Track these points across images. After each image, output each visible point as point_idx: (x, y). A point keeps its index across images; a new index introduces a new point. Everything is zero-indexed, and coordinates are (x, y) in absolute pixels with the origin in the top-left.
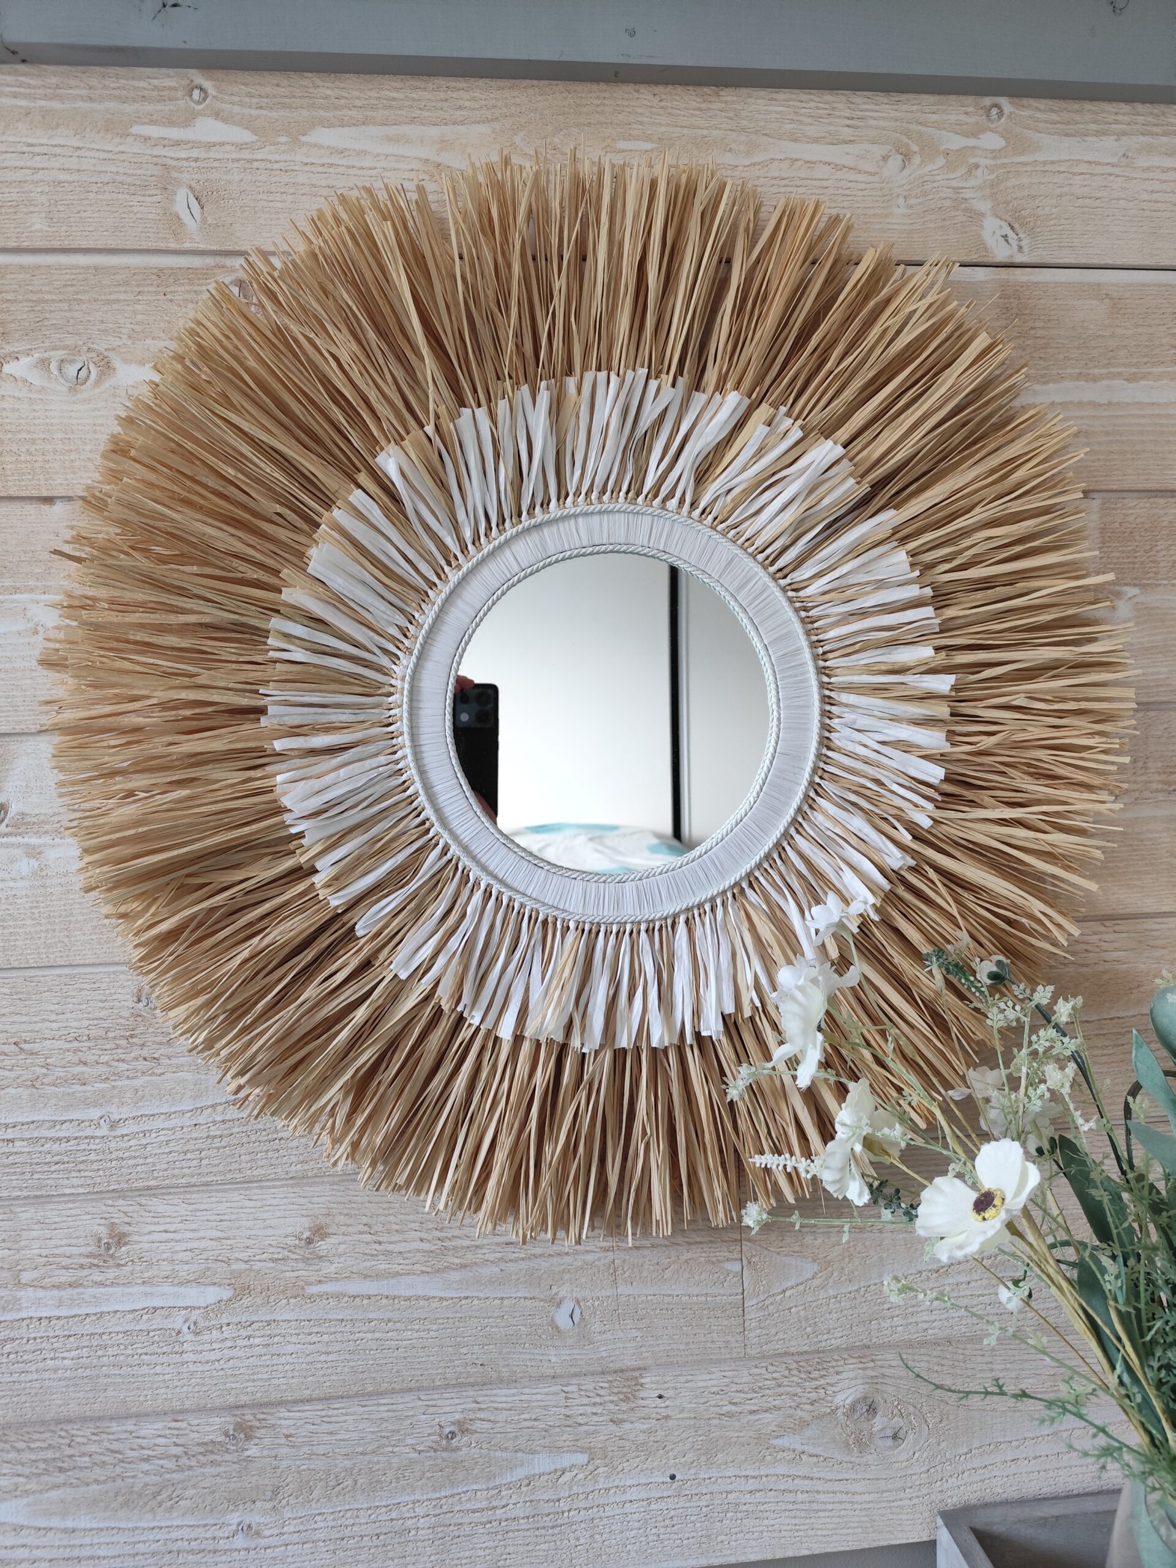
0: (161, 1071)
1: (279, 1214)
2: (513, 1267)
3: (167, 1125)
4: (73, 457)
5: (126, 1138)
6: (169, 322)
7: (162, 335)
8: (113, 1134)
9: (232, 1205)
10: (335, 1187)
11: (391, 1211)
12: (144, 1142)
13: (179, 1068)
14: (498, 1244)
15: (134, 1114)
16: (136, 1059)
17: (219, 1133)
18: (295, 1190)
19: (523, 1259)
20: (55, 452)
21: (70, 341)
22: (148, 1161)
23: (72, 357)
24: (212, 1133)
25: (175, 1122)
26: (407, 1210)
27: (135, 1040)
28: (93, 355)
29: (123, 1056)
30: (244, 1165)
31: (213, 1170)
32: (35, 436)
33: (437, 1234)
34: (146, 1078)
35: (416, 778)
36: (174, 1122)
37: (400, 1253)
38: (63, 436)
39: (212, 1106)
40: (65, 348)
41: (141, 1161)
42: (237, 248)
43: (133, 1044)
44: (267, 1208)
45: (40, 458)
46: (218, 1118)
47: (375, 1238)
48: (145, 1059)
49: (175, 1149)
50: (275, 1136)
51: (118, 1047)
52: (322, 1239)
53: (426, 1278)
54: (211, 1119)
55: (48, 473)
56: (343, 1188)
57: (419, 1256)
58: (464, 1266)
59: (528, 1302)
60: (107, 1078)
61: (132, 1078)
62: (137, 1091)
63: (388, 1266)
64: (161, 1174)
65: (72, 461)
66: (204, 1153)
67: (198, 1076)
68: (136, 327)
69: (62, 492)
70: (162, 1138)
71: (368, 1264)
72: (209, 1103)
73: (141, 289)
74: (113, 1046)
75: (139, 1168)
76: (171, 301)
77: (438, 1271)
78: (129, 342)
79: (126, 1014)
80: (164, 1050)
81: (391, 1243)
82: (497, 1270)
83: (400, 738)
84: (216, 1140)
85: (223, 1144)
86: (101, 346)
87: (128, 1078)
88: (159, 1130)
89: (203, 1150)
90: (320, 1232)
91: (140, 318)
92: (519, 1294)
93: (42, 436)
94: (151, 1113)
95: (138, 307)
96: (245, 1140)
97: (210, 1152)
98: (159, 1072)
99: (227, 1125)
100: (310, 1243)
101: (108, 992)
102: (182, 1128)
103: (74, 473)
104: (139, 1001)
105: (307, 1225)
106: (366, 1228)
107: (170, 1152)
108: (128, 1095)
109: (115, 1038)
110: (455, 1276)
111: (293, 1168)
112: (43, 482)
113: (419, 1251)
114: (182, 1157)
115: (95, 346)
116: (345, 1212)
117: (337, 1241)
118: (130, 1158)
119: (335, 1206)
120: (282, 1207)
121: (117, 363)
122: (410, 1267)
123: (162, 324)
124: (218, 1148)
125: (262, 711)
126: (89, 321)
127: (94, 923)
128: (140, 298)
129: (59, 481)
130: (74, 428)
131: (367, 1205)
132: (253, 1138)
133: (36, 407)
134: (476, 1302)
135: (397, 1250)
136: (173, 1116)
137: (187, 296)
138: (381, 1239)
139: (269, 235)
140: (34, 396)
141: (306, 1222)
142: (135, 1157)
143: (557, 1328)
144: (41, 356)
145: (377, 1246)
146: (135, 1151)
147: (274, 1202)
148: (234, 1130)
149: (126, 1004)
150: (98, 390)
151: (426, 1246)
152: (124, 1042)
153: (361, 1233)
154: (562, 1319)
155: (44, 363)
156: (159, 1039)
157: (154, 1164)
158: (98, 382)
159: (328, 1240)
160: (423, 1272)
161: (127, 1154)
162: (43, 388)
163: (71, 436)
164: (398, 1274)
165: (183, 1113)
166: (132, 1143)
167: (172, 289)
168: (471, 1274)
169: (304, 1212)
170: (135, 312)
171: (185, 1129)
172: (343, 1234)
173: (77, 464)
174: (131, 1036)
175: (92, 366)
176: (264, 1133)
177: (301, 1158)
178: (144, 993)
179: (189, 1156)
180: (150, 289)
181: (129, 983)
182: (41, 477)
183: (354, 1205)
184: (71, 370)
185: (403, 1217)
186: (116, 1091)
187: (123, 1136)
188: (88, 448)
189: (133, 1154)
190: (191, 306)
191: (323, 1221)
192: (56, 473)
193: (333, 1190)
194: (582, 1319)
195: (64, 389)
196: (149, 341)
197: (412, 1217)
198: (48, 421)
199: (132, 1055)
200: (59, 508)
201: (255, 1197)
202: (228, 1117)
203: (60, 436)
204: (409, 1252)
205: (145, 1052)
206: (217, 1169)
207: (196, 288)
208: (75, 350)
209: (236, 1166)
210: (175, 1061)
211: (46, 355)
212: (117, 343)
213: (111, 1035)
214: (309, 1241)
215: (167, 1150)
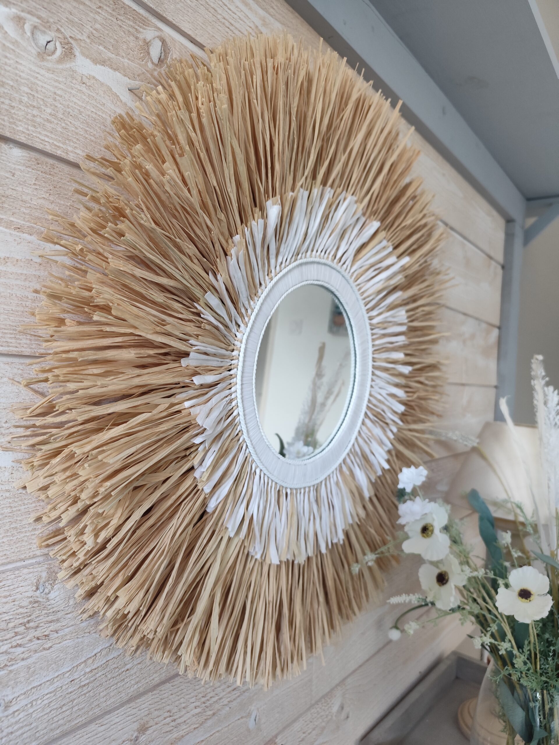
0: (50, 645)
1: (119, 728)
2: (235, 703)
3: (51, 688)
4: (35, 112)
5: (16, 714)
6: (117, 42)
7: (111, 48)
8: (6, 713)
9: (89, 735)
10: (155, 692)
11: (182, 696)
12: (31, 711)
13: (63, 638)
14: (229, 692)
15: (25, 690)
16: (31, 641)
17: (87, 681)
18: (131, 705)
19: (239, 696)
20: (21, 102)
21: (43, 14)
22: (32, 726)
23: (44, 29)
24: (83, 684)
25: (57, 684)
26: (190, 691)
27: (32, 624)
28: (60, 36)
29: (19, 642)
30: (102, 700)
31: (80, 713)
32: (4, 80)
33: (203, 700)
34: (38, 655)
35: (240, 405)
36: (55, 685)
37: (185, 721)
38: (29, 91)
39: (85, 661)
40: (39, 17)
41: (27, 728)
42: (165, 15)
43: (27, 629)
44: (112, 727)
45: (7, 102)
46: (88, 670)
47: (172, 718)
48: (38, 639)
49: (55, 707)
50: (123, 670)
51: (16, 634)
52: (144, 734)
53: (196, 731)
54: (83, 673)
55: (12, 118)
56: (158, 691)
57: (194, 719)
58: (214, 714)
59: (239, 722)
60: (6, 665)
61: (27, 659)
62: (29, 668)
63: (177, 734)
64: (42, 733)
65: (34, 116)
66: (75, 702)
67: (77, 640)
68: (94, 32)
69: (22, 139)
70: (46, 702)
71: (168, 738)
72: (84, 659)
73: (101, 5)
74: (13, 634)
75: (25, 736)
76: (121, 27)
77: (201, 725)
78: (88, 41)
79: (25, 603)
80: (54, 626)
81: (180, 717)
82: (228, 709)
83: (235, 379)
84: (84, 688)
85: (90, 689)
86: (68, 34)
87: (23, 659)
88: (44, 696)
89: (74, 700)
90: (143, 729)
91: (98, 26)
92: (236, 719)
93: (11, 83)
94: (39, 683)
95: (97, 17)
96: (104, 680)
97: (80, 699)
98: (47, 646)
99: (93, 673)
100: (136, 740)
101: (12, 587)
102: (61, 687)
103: (35, 126)
104: (37, 589)
105: (136, 728)
106: (168, 714)
107: (50, 712)
108: (22, 674)
109: (14, 627)
110: (209, 723)
111: (132, 689)
112: (7, 124)
113: (193, 716)
114: (60, 711)
115: (63, 30)
116: (158, 708)
117: (152, 731)
118: (17, 730)
119: (153, 706)
120: (122, 722)
121: (77, 52)
122: (188, 729)
123: (112, 41)
124: (85, 694)
125: (186, 354)
126: (61, 7)
127: (7, 527)
128: (100, 11)
129: (20, 128)
130: (39, 89)
131: (171, 697)
132: (109, 676)
133: (8, 55)
134: (217, 734)
135: (183, 721)
136: (56, 680)
137: (131, 30)
138: (175, 717)
139: (182, 18)
140: (8, 44)
141: (136, 726)
142: (22, 727)
143: (248, 730)
144: (19, 13)
145: (173, 724)
146: (22, 722)
147: (117, 720)
148: (98, 675)
149: (27, 594)
150: (60, 66)
151: (198, 710)
152: (22, 629)
153: (165, 718)
154: (251, 724)
155: (19, 21)
156: (50, 618)
157: (37, 727)
158: (60, 60)
159: (148, 732)
160: (195, 729)
161: (15, 728)
162: (16, 41)
163: (36, 95)
164: (183, 736)
165: (64, 674)
166: (21, 715)
167: (122, 18)
168: (216, 718)
169: (135, 719)
170: (95, 20)
171: (64, 688)
172: (157, 724)
173: (38, 120)
174: (28, 622)
175: (58, 44)
176: (117, 669)
177: (137, 679)
178: (42, 581)
179: (64, 709)
180: (108, 9)
181: (31, 575)
182: (6, 118)
183: (163, 701)
184: (42, 39)
185: (188, 696)
186: (12, 675)
187: (14, 712)
188: (49, 110)
189: (21, 725)
190: (132, 38)
191: (146, 719)
192: (20, 121)
193: (152, 695)
194: (259, 719)
195: (34, 52)
196: (101, 48)
197: (192, 694)
198: (17, 72)
199: (28, 638)
200: (17, 152)
201: (105, 723)
202: (94, 668)
203: (26, 90)
204: (189, 719)
205: (38, 633)
206: (83, 711)
207: (137, 27)
208: (47, 25)
209: (95, 703)
210: (61, 633)
211: (23, 14)
212: (79, 37)
213: (11, 625)
214: (137, 738)
215: (50, 709)
